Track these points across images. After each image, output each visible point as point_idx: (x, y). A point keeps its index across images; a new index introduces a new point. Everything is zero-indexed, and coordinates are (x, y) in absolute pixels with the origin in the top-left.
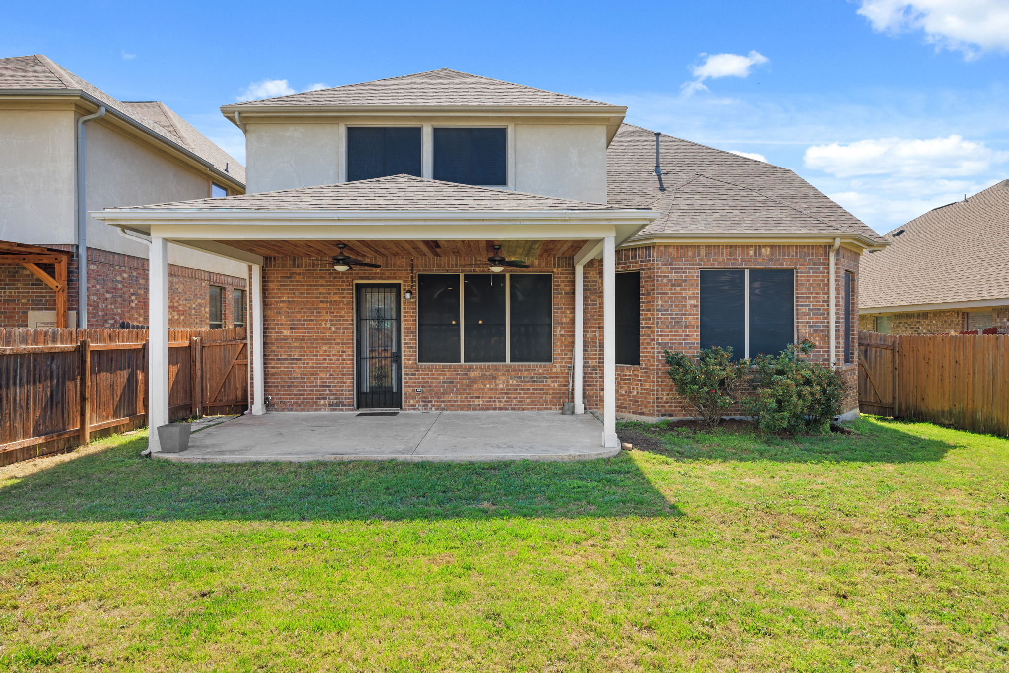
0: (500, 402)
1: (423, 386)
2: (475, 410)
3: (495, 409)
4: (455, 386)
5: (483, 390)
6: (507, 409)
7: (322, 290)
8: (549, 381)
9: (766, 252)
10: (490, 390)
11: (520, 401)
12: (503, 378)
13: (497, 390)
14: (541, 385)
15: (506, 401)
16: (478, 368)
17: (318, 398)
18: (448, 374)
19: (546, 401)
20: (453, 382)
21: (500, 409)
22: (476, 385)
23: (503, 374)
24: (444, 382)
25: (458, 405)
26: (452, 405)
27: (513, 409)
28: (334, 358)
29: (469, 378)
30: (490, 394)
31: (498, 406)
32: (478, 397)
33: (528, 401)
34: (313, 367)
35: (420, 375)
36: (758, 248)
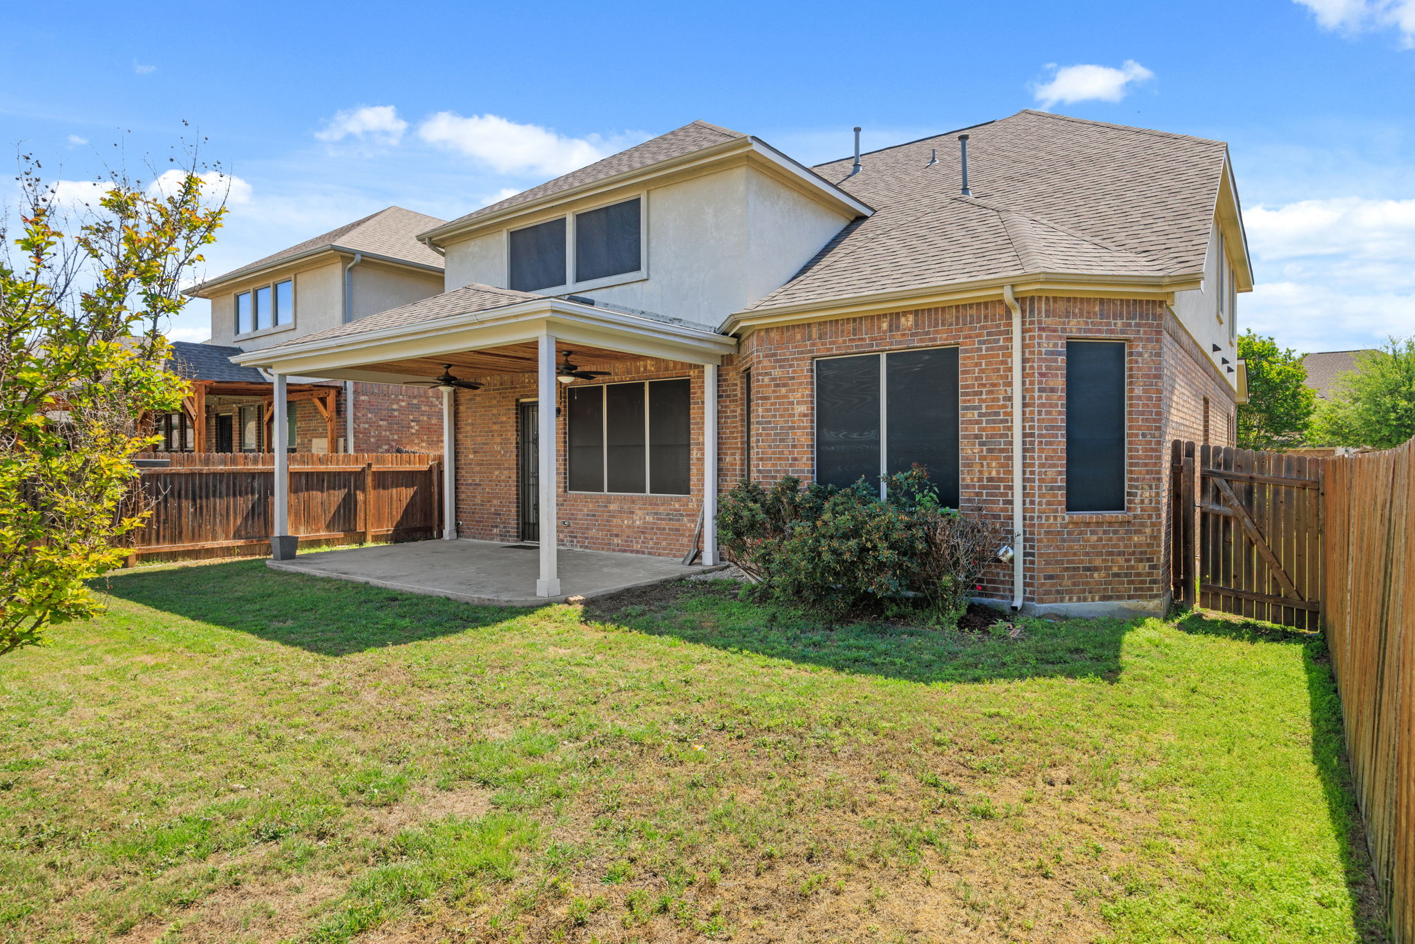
0: (637, 542)
1: (570, 519)
2: (614, 550)
3: (632, 551)
4: (597, 520)
5: (621, 526)
6: (643, 553)
7: (495, 411)
8: (685, 519)
9: (907, 322)
10: (628, 527)
11: (655, 543)
12: (639, 513)
13: (634, 527)
14: (676, 524)
15: (643, 542)
16: (616, 500)
17: (492, 526)
18: (591, 505)
19: (682, 545)
20: (594, 515)
21: (637, 552)
22: (615, 520)
23: (640, 509)
24: (588, 515)
25: (600, 544)
26: (594, 543)
27: (650, 553)
28: (503, 484)
29: (609, 512)
30: (628, 532)
31: (635, 548)
32: (617, 536)
33: (664, 543)
34: (489, 493)
35: (568, 505)
36: (895, 316)
